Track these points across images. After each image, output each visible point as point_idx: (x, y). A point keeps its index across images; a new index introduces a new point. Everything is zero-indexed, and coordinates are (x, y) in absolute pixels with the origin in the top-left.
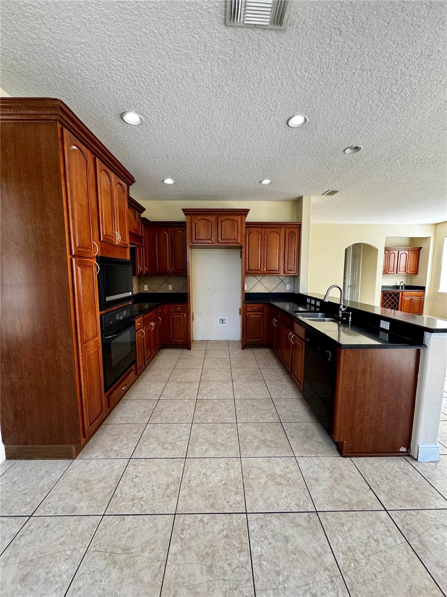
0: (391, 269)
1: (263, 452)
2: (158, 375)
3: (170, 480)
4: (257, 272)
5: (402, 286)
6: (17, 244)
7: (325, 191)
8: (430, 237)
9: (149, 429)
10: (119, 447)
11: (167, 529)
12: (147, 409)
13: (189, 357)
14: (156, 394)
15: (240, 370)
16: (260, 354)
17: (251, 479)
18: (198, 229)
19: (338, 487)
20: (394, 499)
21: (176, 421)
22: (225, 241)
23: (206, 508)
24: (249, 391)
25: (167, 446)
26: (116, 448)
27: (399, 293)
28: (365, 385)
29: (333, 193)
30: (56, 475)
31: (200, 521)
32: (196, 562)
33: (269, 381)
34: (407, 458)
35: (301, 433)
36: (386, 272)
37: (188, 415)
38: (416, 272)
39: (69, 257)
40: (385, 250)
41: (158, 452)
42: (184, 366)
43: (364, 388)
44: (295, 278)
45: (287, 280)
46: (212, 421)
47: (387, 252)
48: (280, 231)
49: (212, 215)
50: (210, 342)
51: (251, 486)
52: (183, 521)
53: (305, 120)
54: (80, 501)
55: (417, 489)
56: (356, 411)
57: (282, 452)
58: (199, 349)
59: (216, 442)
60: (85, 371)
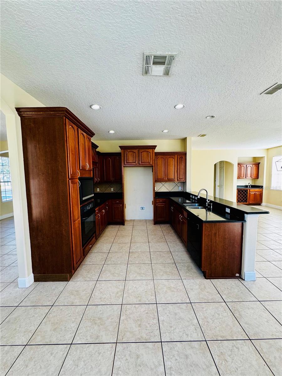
0: (242, 176)
1: (165, 277)
2: (107, 239)
3: (118, 290)
4: (162, 180)
5: (249, 186)
6: (43, 174)
7: (199, 135)
8: (265, 157)
9: (105, 267)
10: (90, 276)
11: (118, 310)
12: (103, 257)
13: (124, 230)
14: (107, 250)
15: (153, 236)
16: (164, 227)
17: (159, 289)
18: (128, 157)
19: (202, 292)
20: (230, 297)
21: (119, 263)
22: (143, 163)
23: (137, 302)
24: (158, 247)
25: (115, 275)
26: (89, 276)
27: (247, 190)
28: (216, 241)
29: (203, 135)
30: (61, 288)
31: (134, 307)
32: (133, 323)
33: (169, 242)
34: (239, 279)
35: (186, 268)
36: (239, 177)
37: (125, 260)
38: (257, 177)
39: (68, 179)
40: (238, 165)
41: (111, 278)
42: (121, 234)
43: (216, 243)
44: (184, 183)
45: (179, 184)
46: (138, 263)
47: (239, 166)
48: (175, 157)
49: (136, 149)
50: (136, 221)
51: (159, 292)
52: (126, 307)
53: (184, 106)
54: (75, 299)
55: (242, 293)
56: (212, 255)
57: (175, 277)
58: (129, 225)
59: (141, 273)
60: (74, 236)
